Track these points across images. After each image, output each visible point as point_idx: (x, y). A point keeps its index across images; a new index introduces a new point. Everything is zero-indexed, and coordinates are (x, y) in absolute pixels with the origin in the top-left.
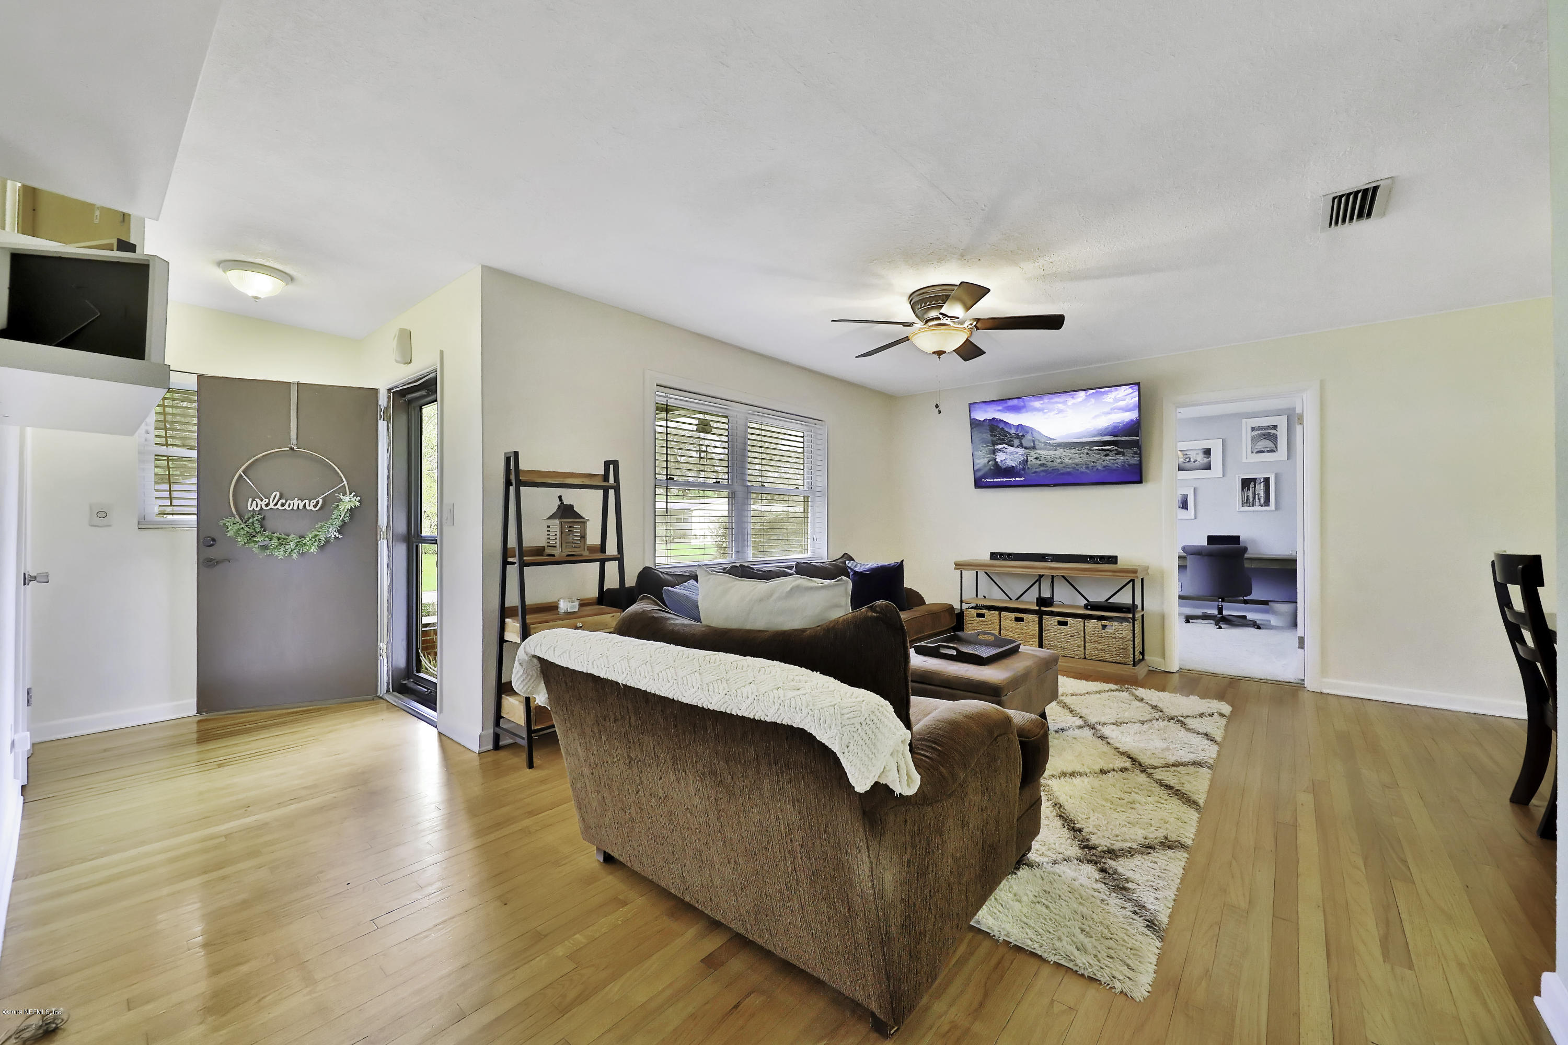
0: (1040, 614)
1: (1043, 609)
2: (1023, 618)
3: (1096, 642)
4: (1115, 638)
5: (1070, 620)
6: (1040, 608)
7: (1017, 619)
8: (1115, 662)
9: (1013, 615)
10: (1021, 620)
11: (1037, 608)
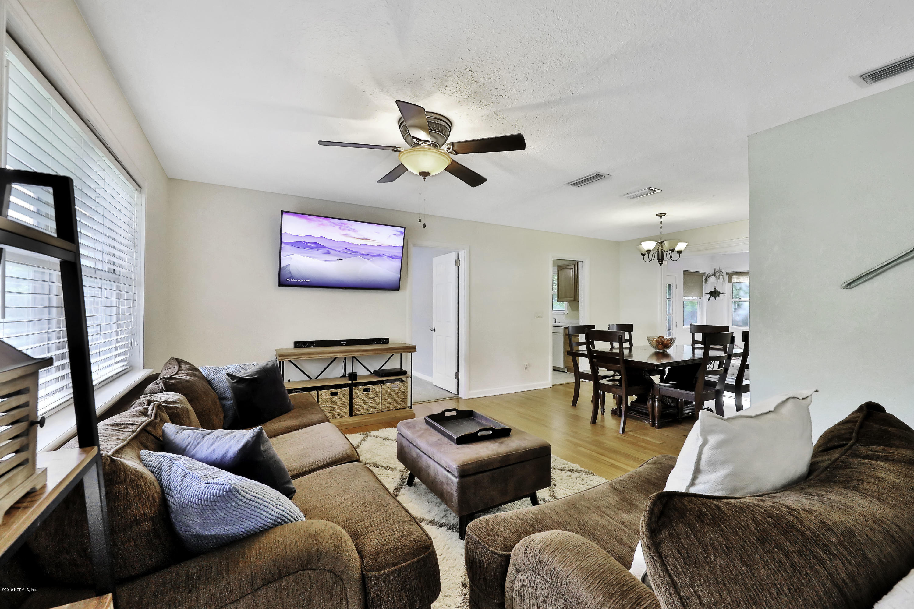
0: (351, 386)
1: (354, 382)
2: (338, 392)
3: (389, 398)
4: (400, 393)
5: (372, 387)
6: (352, 382)
7: (333, 394)
8: (400, 409)
9: (329, 392)
10: (336, 394)
11: (350, 382)
